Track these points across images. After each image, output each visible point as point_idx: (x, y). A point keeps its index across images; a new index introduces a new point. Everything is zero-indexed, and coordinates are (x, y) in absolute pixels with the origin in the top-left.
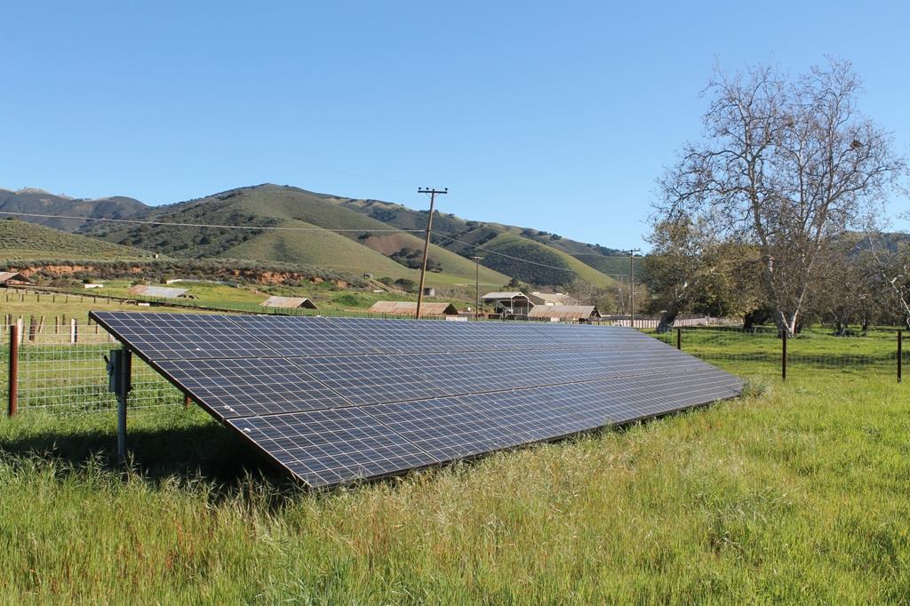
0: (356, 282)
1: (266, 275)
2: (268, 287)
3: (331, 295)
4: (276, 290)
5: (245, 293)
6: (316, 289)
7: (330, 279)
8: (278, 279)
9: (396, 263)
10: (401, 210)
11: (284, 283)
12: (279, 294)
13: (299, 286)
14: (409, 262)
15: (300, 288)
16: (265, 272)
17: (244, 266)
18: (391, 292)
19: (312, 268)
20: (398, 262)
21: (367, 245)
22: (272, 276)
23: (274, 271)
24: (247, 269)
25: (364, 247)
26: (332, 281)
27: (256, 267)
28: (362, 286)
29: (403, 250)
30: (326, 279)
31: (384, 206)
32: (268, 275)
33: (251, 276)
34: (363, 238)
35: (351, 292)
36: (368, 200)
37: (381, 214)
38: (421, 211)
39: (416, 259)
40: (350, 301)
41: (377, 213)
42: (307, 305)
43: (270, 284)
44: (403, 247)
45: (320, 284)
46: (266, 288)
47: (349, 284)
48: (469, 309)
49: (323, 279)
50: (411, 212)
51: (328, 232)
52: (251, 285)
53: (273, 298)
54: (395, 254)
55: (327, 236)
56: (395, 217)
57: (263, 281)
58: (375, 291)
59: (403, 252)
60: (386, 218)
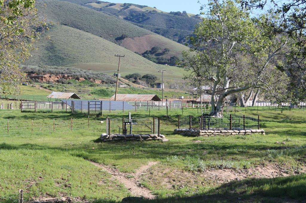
0: (108, 80)
1: (46, 76)
2: (48, 85)
3: (91, 89)
4: (53, 87)
5: (32, 89)
6: (80, 85)
7: (90, 79)
8: (54, 78)
9: (147, 60)
10: (153, 12)
11: (58, 81)
12: (55, 89)
13: (69, 83)
14: (157, 59)
15: (69, 85)
16: (45, 74)
17: (30, 71)
18: (132, 86)
19: (76, 70)
20: (149, 59)
21: (123, 46)
22: (50, 77)
23: (51, 73)
24: (32, 72)
25: (120, 47)
26: (91, 80)
27: (39, 71)
28: (112, 82)
29: (153, 49)
30: (87, 78)
31: (139, 9)
32: (47, 76)
33: (35, 77)
34: (119, 39)
35: (104, 87)
36: (125, 4)
37: (137, 16)
38: (171, 13)
39: (164, 56)
40: (104, 93)
41: (132, 15)
42: (74, 96)
43: (49, 82)
44: (153, 47)
45: (83, 82)
46: (46, 85)
47: (103, 82)
48: (183, 97)
49: (85, 78)
50: (162, 14)
51: (89, 35)
52: (36, 83)
53: (54, 93)
54: (146, 53)
55: (90, 39)
56: (148, 18)
57: (44, 80)
58: (121, 86)
59: (153, 51)
60: (141, 20)
